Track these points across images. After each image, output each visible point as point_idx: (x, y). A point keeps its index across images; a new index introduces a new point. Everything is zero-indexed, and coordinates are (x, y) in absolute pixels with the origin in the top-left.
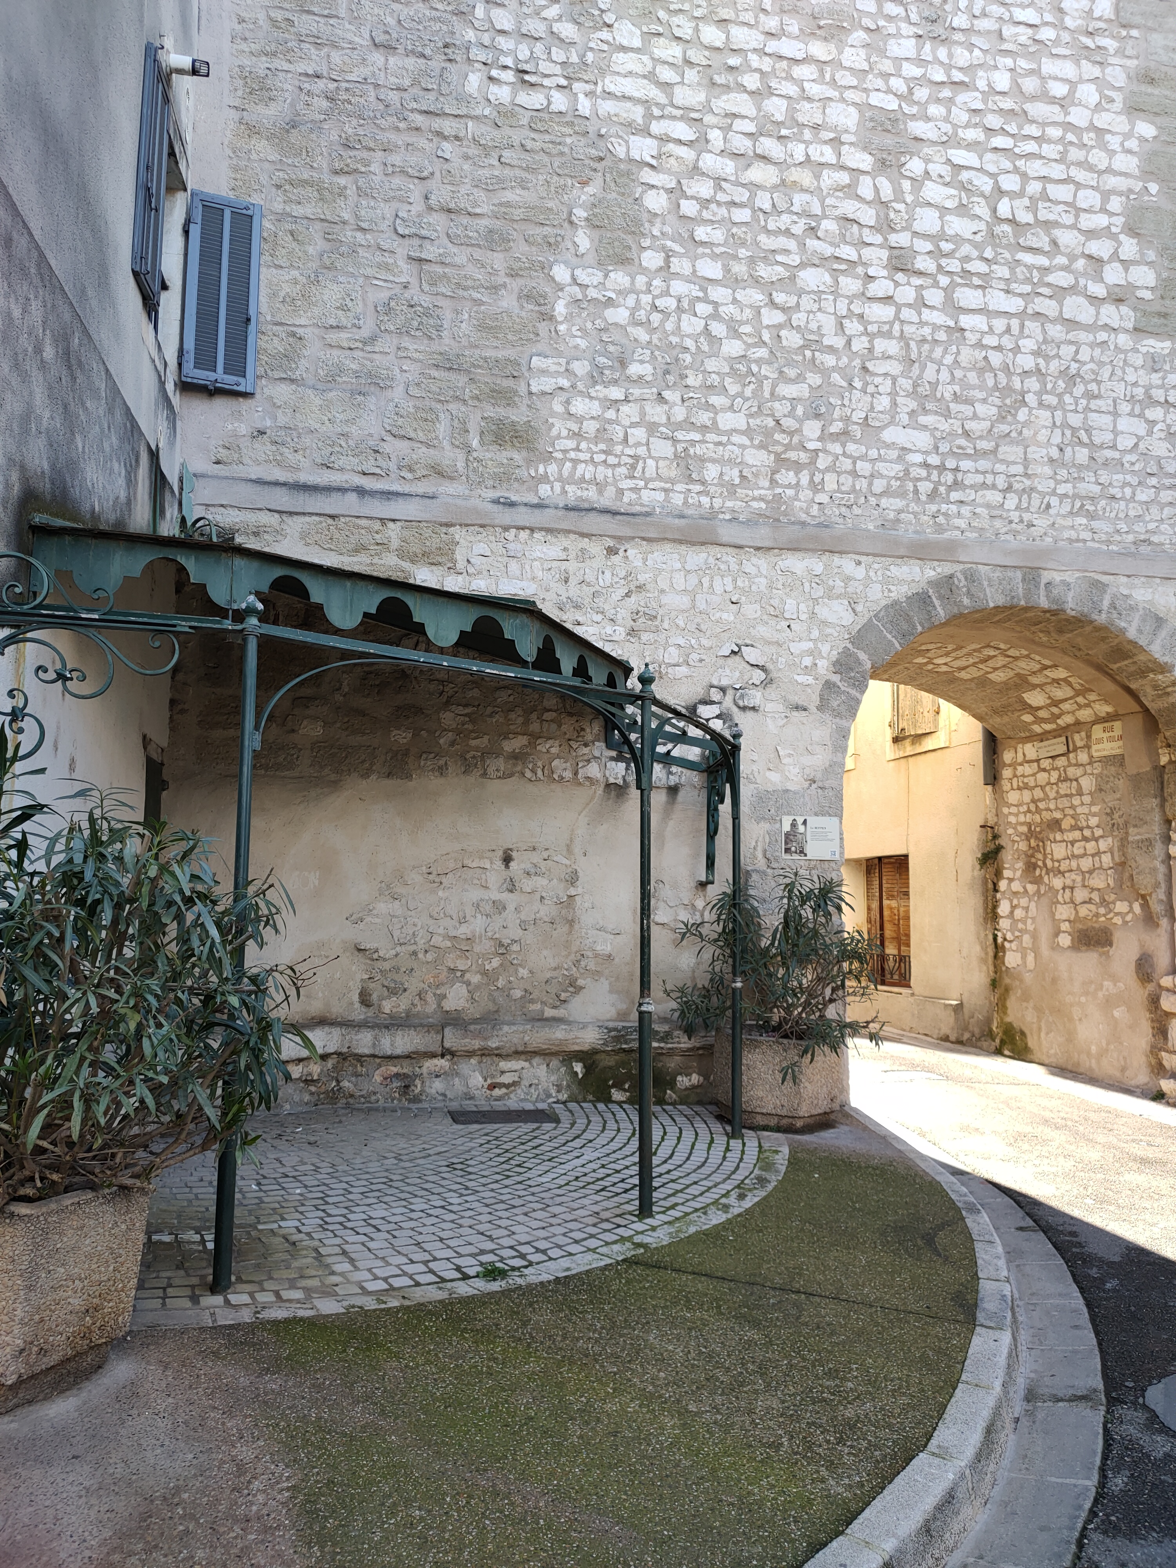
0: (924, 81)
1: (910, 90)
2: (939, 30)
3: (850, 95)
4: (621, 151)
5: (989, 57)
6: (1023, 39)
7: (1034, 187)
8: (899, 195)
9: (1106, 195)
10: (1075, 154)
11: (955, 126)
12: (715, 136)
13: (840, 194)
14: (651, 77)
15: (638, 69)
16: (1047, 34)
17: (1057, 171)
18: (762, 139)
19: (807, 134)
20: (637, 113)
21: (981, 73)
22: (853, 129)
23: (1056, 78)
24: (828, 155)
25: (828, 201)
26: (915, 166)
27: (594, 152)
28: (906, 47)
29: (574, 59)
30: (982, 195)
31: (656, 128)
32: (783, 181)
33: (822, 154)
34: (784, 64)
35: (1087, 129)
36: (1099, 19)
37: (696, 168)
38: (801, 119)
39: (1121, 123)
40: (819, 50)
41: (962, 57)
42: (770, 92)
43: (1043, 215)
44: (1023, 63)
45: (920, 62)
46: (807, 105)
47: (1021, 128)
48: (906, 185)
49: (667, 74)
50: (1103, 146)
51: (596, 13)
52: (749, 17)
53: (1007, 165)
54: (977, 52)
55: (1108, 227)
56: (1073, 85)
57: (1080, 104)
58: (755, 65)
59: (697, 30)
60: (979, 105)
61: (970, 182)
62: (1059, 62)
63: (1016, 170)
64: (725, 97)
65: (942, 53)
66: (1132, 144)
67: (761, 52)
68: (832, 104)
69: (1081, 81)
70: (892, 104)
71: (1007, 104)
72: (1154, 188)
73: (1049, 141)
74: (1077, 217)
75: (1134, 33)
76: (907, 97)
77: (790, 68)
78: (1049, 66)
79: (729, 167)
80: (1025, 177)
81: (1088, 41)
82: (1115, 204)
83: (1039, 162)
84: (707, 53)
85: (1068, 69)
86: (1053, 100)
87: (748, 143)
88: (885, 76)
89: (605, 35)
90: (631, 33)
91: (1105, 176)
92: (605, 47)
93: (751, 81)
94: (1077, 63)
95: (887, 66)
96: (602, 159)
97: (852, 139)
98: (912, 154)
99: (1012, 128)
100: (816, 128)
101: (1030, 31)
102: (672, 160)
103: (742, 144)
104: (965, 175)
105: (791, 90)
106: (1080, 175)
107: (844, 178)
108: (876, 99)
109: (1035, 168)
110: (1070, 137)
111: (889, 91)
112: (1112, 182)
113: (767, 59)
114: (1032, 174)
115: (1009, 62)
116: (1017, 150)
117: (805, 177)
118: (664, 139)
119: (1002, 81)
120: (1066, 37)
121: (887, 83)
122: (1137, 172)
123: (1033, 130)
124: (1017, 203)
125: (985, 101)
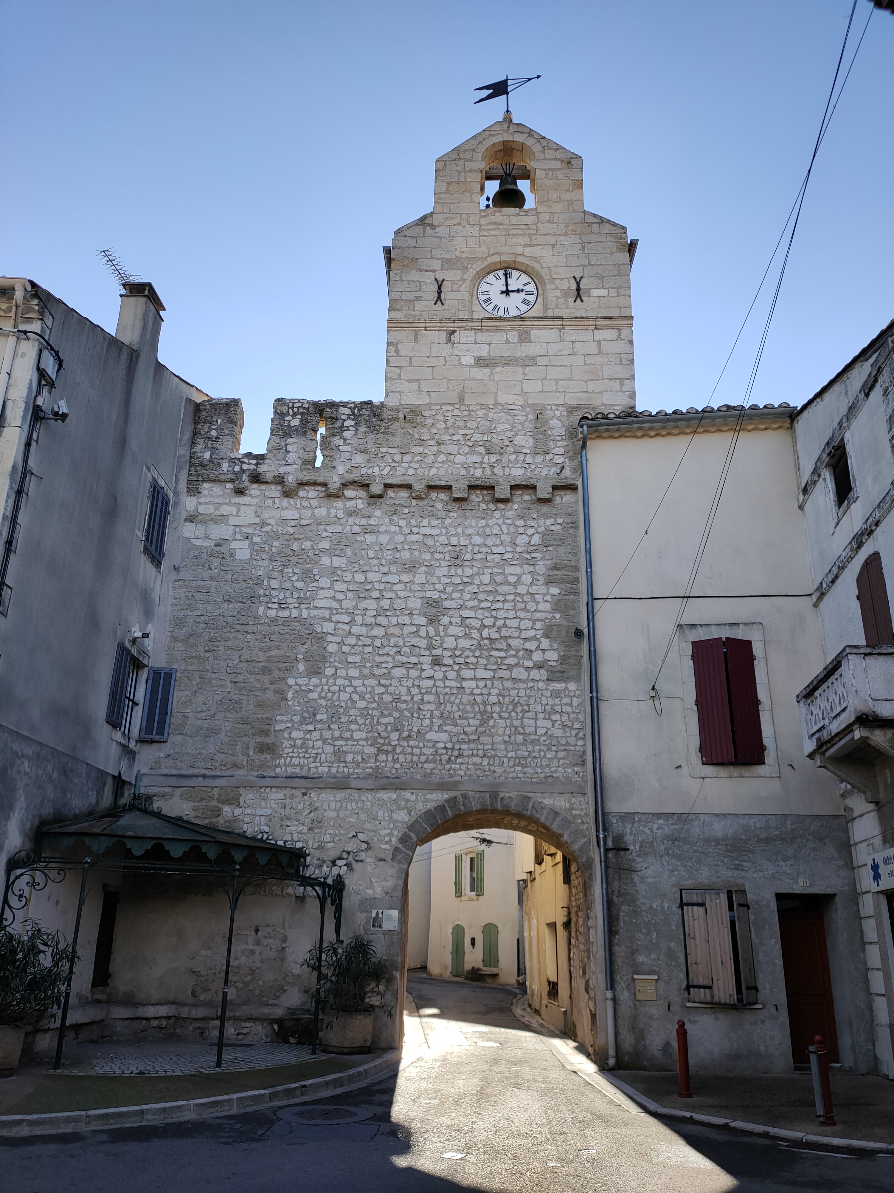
0: (451, 583)
1: (445, 589)
2: (458, 562)
3: (418, 594)
4: (319, 630)
5: (481, 570)
6: (497, 560)
7: (500, 623)
8: (437, 633)
9: (534, 622)
10: (520, 606)
11: (464, 601)
12: (359, 619)
13: (412, 636)
14: (333, 598)
15: (329, 596)
16: (508, 556)
17: (511, 614)
18: (378, 617)
19: (398, 613)
20: (327, 613)
21: (476, 577)
22: (419, 608)
23: (512, 574)
24: (407, 620)
25: (406, 640)
26: (445, 620)
27: (308, 632)
28: (444, 571)
29: (302, 595)
30: (476, 628)
31: (334, 618)
32: (387, 634)
33: (404, 620)
34: (389, 585)
35: (526, 594)
36: (534, 545)
37: (350, 632)
38: (395, 607)
39: (543, 589)
40: (405, 577)
41: (468, 571)
42: (383, 597)
43: (504, 634)
44: (496, 570)
45: (449, 576)
46: (399, 601)
47: (495, 597)
48: (441, 628)
49: (340, 596)
50: (533, 600)
51: (312, 576)
52: (375, 568)
53: (488, 614)
54: (475, 569)
55: (535, 636)
56: (519, 576)
57: (523, 584)
58: (377, 588)
59: (353, 576)
60: (476, 591)
61: (470, 624)
62: (513, 567)
63: (492, 616)
64: (363, 602)
65: (460, 571)
66: (548, 598)
67: (380, 582)
68: (410, 599)
69: (524, 574)
70: (436, 595)
71: (489, 588)
72: (558, 616)
73: (508, 601)
74: (520, 632)
75: (550, 549)
76: (444, 591)
77: (392, 586)
78: (508, 570)
79: (363, 630)
80: (496, 618)
81: (528, 556)
82: (538, 625)
83: (503, 611)
84: (357, 586)
85: (518, 570)
86: (510, 584)
87: (373, 619)
88: (434, 584)
89: (315, 584)
90: (326, 582)
91: (535, 613)
92: (315, 589)
93: (375, 594)
94: (522, 567)
95: (435, 580)
96: (311, 634)
97: (418, 612)
98: (444, 615)
99: (491, 598)
100: (402, 609)
101: (500, 556)
102: (340, 631)
103: (369, 620)
104: (468, 621)
105: (392, 595)
106: (522, 614)
107: (414, 629)
108: (429, 594)
109: (501, 614)
110: (518, 598)
111: (435, 590)
112: (537, 615)
113: (382, 584)
114: (499, 617)
115: (490, 571)
116: (492, 608)
117: (396, 631)
118: (338, 622)
119: (486, 579)
120: (517, 556)
121: (434, 587)
122: (550, 610)
123: (501, 598)
124: (491, 630)
125: (478, 588)
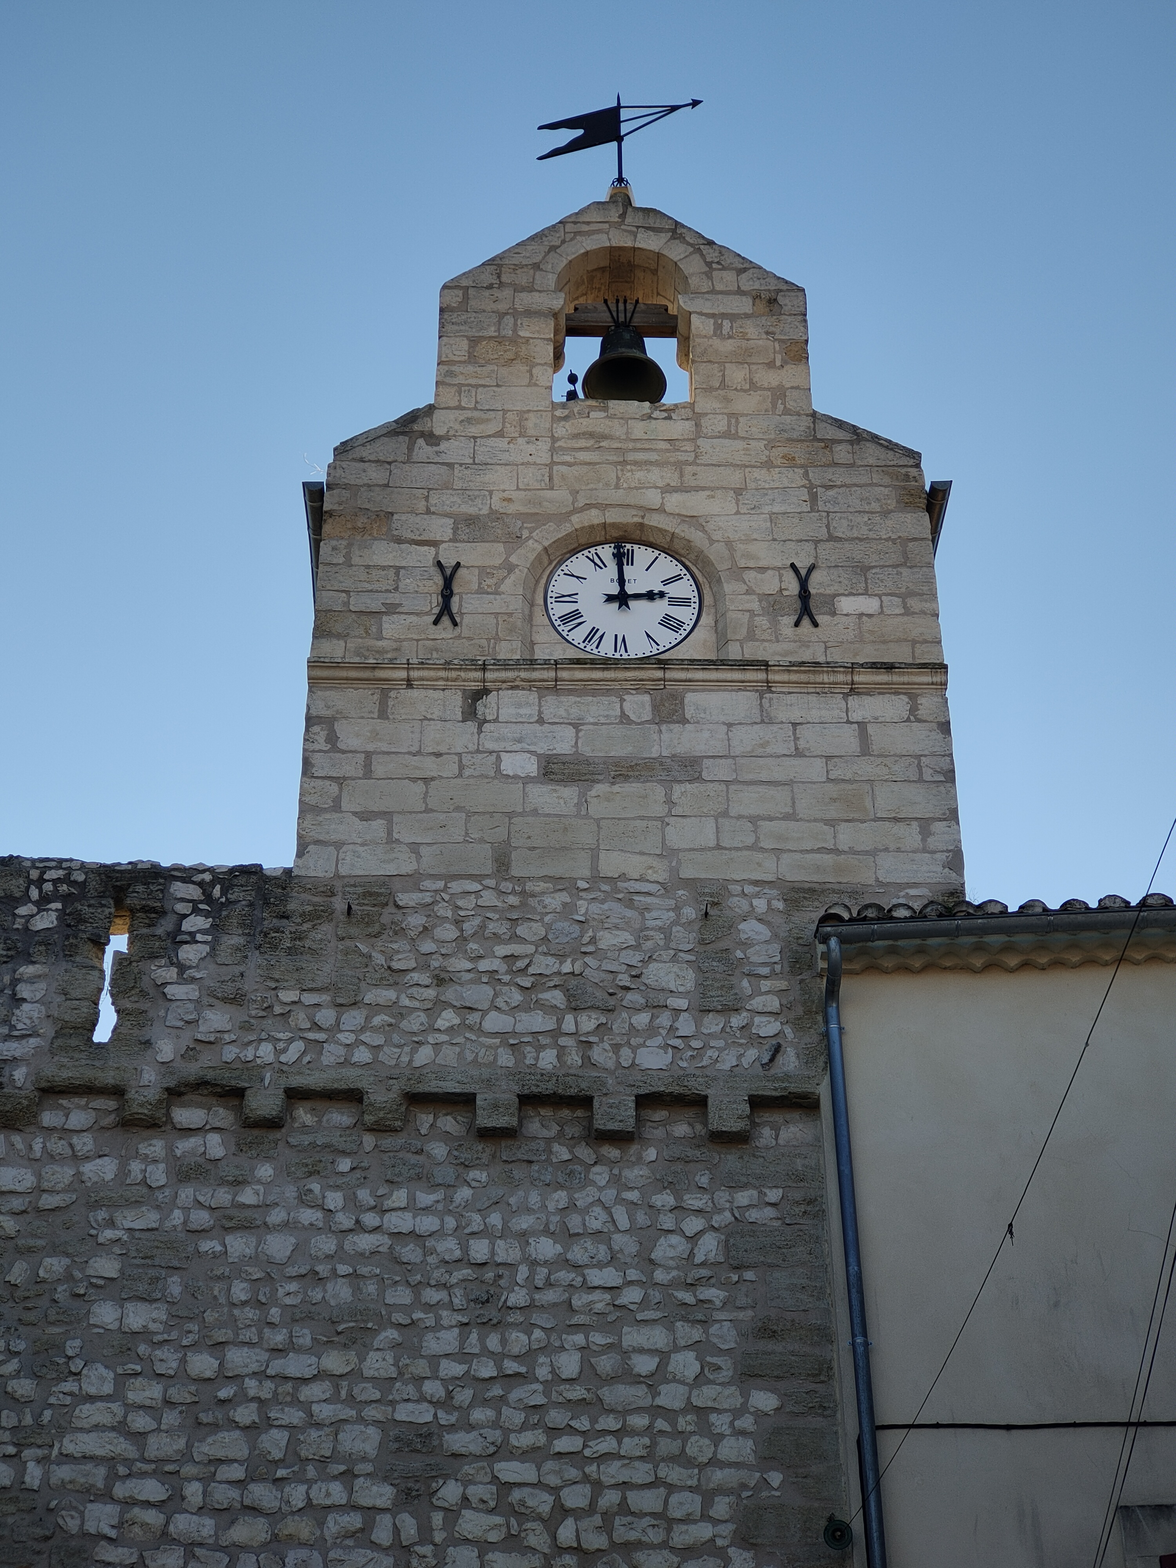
0: (469, 1379)
1: (449, 1393)
2: (491, 1312)
3: (371, 1412)
4: (72, 1525)
5: (554, 1336)
6: (599, 1307)
7: (610, 1498)
8: (425, 1533)
9: (708, 1496)
10: (666, 1446)
11: (507, 1432)
12: (193, 1491)
13: (349, 1542)
14: (121, 1428)
15: (106, 1419)
16: (632, 1296)
17: (641, 1473)
18: (252, 1487)
19: (311, 1472)
20: (98, 1475)
21: (542, 1359)
22: (372, 1452)
23: (641, 1351)
24: (337, 1493)
25: (332, 1555)
26: (450, 1492)
27: (39, 1532)
28: (448, 1340)
29: (28, 1420)
30: (540, 1518)
31: (120, 1490)
32: (275, 1537)
33: (328, 1494)
34: (289, 1387)
35: (684, 1411)
36: (703, 1264)
37: (165, 1533)
38: (303, 1454)
39: (731, 1397)
40: (335, 1362)
41: (518, 1341)
42: (269, 1424)
43: (622, 1534)
44: (598, 1339)
45: (462, 1356)
46: (314, 1434)
47: (594, 1421)
48: (437, 1518)
49: (141, 1422)
50: (705, 1429)
51: (62, 1361)
52: (250, 1334)
53: (573, 1473)
54: (538, 1334)
55: (712, 1540)
56: (664, 1356)
57: (675, 1380)
58: (252, 1393)
59: (183, 1361)
60: (540, 1400)
61: (522, 1503)
62: (645, 1330)
63: (586, 1479)
64: (210, 1440)
65: (493, 1342)
66: (746, 1422)
67: (261, 1375)
68: (348, 1427)
69: (676, 1349)
70: (423, 1414)
71: (577, 1393)
72: (775, 1478)
73: (633, 1433)
74: (669, 1530)
75: (749, 1275)
76: (446, 1403)
77: (296, 1389)
78: (632, 1337)
79: (206, 1526)
80: (598, 1486)
81: (687, 1297)
82: (721, 1507)
83: (617, 1464)
84: (193, 1388)
85: (658, 1337)
86: (637, 1380)
87: (234, 1493)
88: (419, 1380)
89: (70, 1386)
90: (102, 1379)
91: (709, 1469)
92: (68, 1400)
93: (245, 1414)
94: (671, 1328)
95: (421, 1367)
96: (47, 1538)
97: (369, 1468)
98: (446, 1477)
99: (583, 1424)
100: (323, 1461)
101: (607, 1296)
102: (136, 1529)
103: (224, 1495)
104: (516, 1495)
105: (295, 1416)
106: (674, 1474)
107: (354, 1521)
108: (403, 1413)
109: (613, 1472)
110: (661, 1424)
111: (422, 1399)
112: (718, 1476)
113: (269, 1385)
114: (607, 1480)
115: (579, 1339)
116: (587, 1452)
117: (303, 1528)
118: (130, 1502)
119: (570, 1364)
120: (656, 1296)
121: (419, 1389)
122: (752, 1459)
123: (610, 1423)
124: (585, 1523)
125: (546, 1393)
